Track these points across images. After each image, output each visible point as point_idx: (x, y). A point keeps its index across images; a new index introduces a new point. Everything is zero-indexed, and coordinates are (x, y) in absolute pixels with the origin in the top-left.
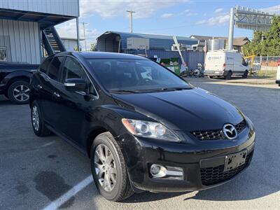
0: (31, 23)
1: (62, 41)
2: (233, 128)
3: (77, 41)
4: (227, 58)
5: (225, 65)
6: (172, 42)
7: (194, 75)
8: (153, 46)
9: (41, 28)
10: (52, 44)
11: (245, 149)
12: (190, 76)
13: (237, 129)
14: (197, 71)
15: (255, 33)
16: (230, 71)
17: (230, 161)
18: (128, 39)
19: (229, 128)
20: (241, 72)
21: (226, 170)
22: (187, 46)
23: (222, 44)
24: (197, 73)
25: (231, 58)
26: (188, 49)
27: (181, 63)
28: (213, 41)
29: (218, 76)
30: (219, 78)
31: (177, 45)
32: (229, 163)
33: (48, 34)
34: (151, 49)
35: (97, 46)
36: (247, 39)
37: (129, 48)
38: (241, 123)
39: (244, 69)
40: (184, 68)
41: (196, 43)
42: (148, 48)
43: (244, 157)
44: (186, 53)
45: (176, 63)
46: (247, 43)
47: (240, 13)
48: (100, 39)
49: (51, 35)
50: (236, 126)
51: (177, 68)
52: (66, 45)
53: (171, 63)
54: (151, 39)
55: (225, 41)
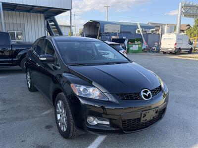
0: (39, 14)
1: (60, 27)
2: (149, 92)
3: (70, 27)
4: (178, 39)
5: (176, 44)
6: (136, 27)
7: (153, 51)
8: (122, 30)
9: (46, 18)
10: (53, 29)
11: (157, 107)
12: (149, 51)
13: (153, 93)
14: (154, 48)
15: (196, 21)
16: (180, 49)
17: (145, 115)
18: (105, 25)
19: (146, 92)
20: (188, 49)
21: (142, 121)
22: (147, 30)
23: (172, 29)
24: (154, 49)
25: (181, 39)
26: (148, 32)
27: (142, 42)
28: (166, 26)
29: (171, 52)
30: (171, 53)
31: (140, 29)
32: (144, 117)
33: (50, 22)
34: (121, 32)
35: (84, 30)
36: (189, 25)
37: (106, 31)
38: (157, 89)
39: (190, 47)
40: (145, 46)
41: (153, 28)
42: (119, 32)
43: (156, 112)
44: (146, 35)
45: (139, 42)
46: (189, 28)
47: (186, 6)
48: (86, 25)
49: (53, 23)
50: (152, 91)
51: (140, 46)
52: (63, 30)
53: (136, 42)
54: (121, 25)
55: (175, 27)
